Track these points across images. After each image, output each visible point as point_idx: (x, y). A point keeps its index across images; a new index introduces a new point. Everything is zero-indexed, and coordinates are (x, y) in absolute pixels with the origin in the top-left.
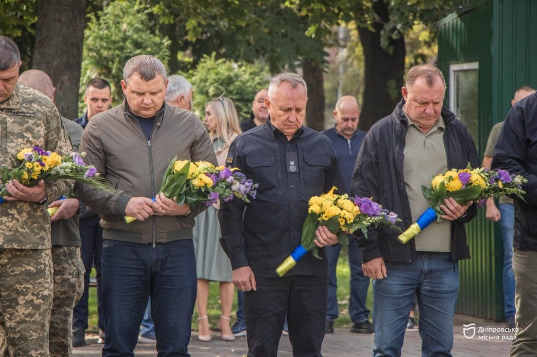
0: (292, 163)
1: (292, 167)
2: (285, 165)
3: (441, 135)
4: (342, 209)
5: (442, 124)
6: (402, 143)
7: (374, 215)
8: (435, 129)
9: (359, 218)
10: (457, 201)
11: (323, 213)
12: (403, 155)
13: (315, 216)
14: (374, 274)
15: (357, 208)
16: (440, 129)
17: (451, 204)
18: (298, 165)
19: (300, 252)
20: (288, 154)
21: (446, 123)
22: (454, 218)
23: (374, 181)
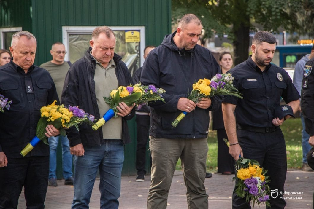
0: (29, 87)
1: (29, 89)
2: (25, 89)
3: (113, 70)
4: (62, 114)
5: (113, 63)
6: (93, 74)
7: (81, 117)
8: (110, 66)
9: (73, 119)
10: (126, 104)
11: (51, 117)
12: (94, 82)
13: (45, 118)
14: (78, 154)
15: (71, 113)
16: (113, 66)
17: (122, 106)
18: (33, 88)
19: (36, 140)
20: (26, 82)
21: (116, 62)
22: (124, 115)
23: (76, 97)
